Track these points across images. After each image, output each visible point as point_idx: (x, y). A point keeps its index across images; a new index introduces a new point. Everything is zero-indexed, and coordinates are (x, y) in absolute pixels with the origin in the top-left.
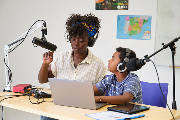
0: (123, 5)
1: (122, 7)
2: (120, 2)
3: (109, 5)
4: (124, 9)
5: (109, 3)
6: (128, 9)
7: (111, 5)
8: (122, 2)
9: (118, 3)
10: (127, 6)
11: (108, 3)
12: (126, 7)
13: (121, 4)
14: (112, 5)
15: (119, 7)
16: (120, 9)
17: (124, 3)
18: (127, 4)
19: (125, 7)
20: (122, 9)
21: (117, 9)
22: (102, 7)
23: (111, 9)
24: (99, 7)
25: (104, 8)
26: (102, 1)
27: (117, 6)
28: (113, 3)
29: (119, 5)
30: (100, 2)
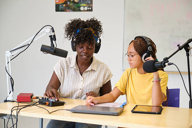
0: (86, 6)
1: (86, 8)
2: (83, 2)
3: (71, 6)
4: (88, 10)
6: (92, 11)
7: (73, 6)
8: (85, 3)
9: (81, 4)
10: (92, 7)
11: (70, 4)
12: (90, 8)
13: (84, 5)
15: (82, 8)
16: (83, 11)
17: (88, 4)
18: (91, 5)
19: (88, 8)
20: (85, 11)
21: (80, 10)
22: (63, 8)
23: (73, 11)
24: (60, 8)
25: (66, 9)
26: (63, 2)
27: (80, 8)
28: (75, 5)
29: (83, 6)
30: (61, 3)
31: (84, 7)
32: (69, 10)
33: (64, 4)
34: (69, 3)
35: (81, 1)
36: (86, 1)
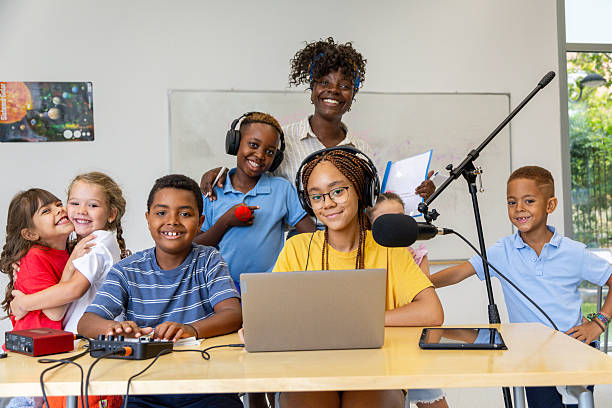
0: (78, 129)
1: (78, 134)
2: (70, 121)
3: (41, 128)
4: (82, 139)
5: (40, 125)
6: (93, 139)
7: (45, 129)
8: (75, 123)
9: (64, 123)
10: (92, 131)
11: (37, 123)
12: (88, 134)
13: (73, 126)
14: (48, 128)
15: (68, 134)
16: (71, 140)
17: (81, 124)
18: (90, 127)
19: (84, 134)
20: (76, 140)
21: (63, 139)
24: (11, 134)
25: (26, 136)
26: (19, 120)
27: (62, 133)
28: (51, 125)
29: (70, 129)
30: (14, 121)
31: (73, 131)
33: (21, 123)
34: (33, 121)
35: (66, 116)
36: (77, 116)
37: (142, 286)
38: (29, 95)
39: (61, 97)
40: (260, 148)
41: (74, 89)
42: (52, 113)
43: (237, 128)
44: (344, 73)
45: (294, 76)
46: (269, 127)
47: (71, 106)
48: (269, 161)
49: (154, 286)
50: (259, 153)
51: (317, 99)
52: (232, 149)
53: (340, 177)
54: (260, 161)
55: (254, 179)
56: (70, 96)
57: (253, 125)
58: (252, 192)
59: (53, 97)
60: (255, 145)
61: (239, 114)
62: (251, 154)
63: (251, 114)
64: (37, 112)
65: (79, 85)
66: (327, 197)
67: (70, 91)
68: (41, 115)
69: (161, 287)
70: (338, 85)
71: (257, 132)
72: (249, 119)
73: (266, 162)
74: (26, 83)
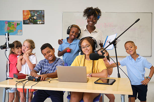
1: (41, 23)
2: (39, 19)
3: (32, 21)
4: (42, 24)
8: (40, 20)
9: (38, 20)
12: (43, 23)
13: (40, 21)
14: (34, 21)
15: (38, 23)
16: (39, 24)
17: (42, 20)
18: (43, 21)
20: (40, 24)
21: (37, 24)
22: (27, 22)
23: (33, 24)
24: (26, 22)
25: (29, 23)
26: (27, 19)
28: (35, 20)
30: (26, 19)
31: (40, 22)
32: (31, 24)
34: (31, 19)
35: (38, 18)
36: (41, 18)
37: (44, 66)
38: (30, 13)
39: (37, 14)
40: (74, 33)
41: (40, 12)
42: (35, 18)
43: (70, 28)
44: (94, 16)
45: (84, 15)
46: (77, 28)
47: (39, 16)
48: (77, 36)
49: (46, 67)
50: (74, 34)
51: (88, 22)
52: (68, 33)
53: (88, 43)
54: (74, 36)
55: (73, 40)
56: (39, 13)
57: (73, 28)
58: (72, 43)
59: (35, 14)
60: (73, 32)
61: (70, 25)
62: (72, 34)
63: (73, 25)
64: (31, 18)
65: (41, 11)
66: (85, 47)
67: (39, 12)
68: (32, 18)
69: (48, 67)
70: (93, 19)
71: (74, 29)
72: (72, 26)
73: (76, 36)
74: (29, 10)
